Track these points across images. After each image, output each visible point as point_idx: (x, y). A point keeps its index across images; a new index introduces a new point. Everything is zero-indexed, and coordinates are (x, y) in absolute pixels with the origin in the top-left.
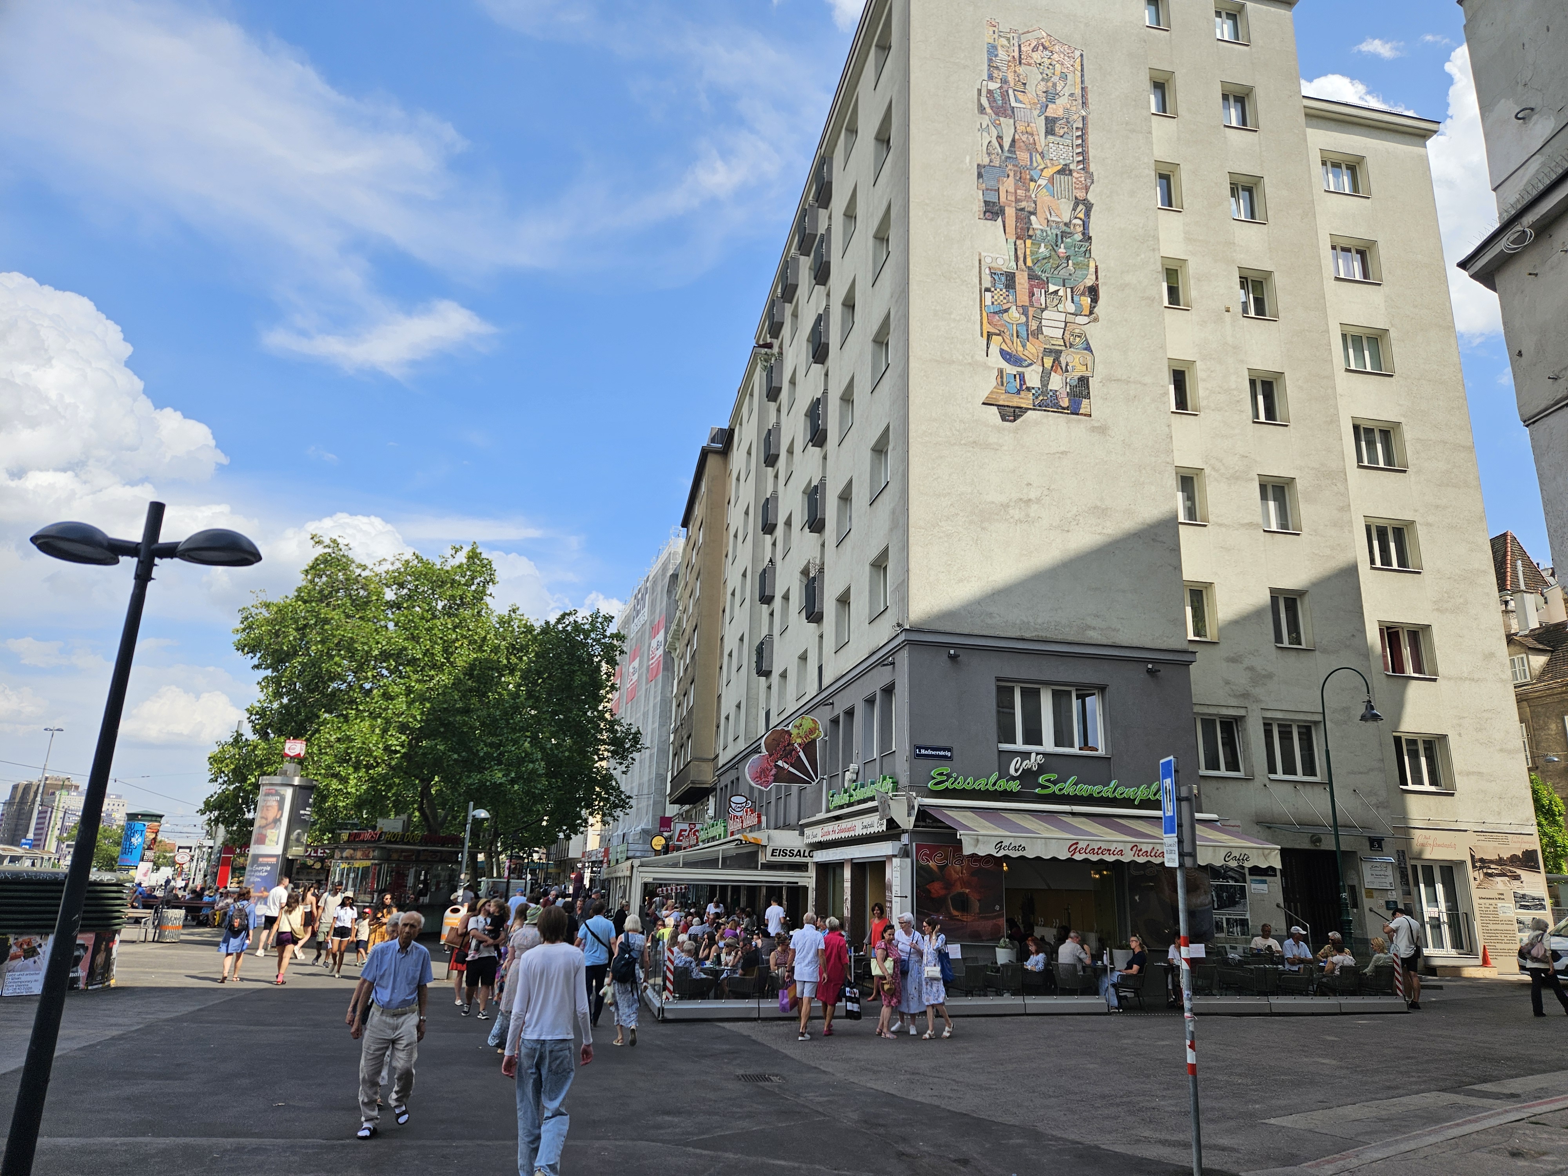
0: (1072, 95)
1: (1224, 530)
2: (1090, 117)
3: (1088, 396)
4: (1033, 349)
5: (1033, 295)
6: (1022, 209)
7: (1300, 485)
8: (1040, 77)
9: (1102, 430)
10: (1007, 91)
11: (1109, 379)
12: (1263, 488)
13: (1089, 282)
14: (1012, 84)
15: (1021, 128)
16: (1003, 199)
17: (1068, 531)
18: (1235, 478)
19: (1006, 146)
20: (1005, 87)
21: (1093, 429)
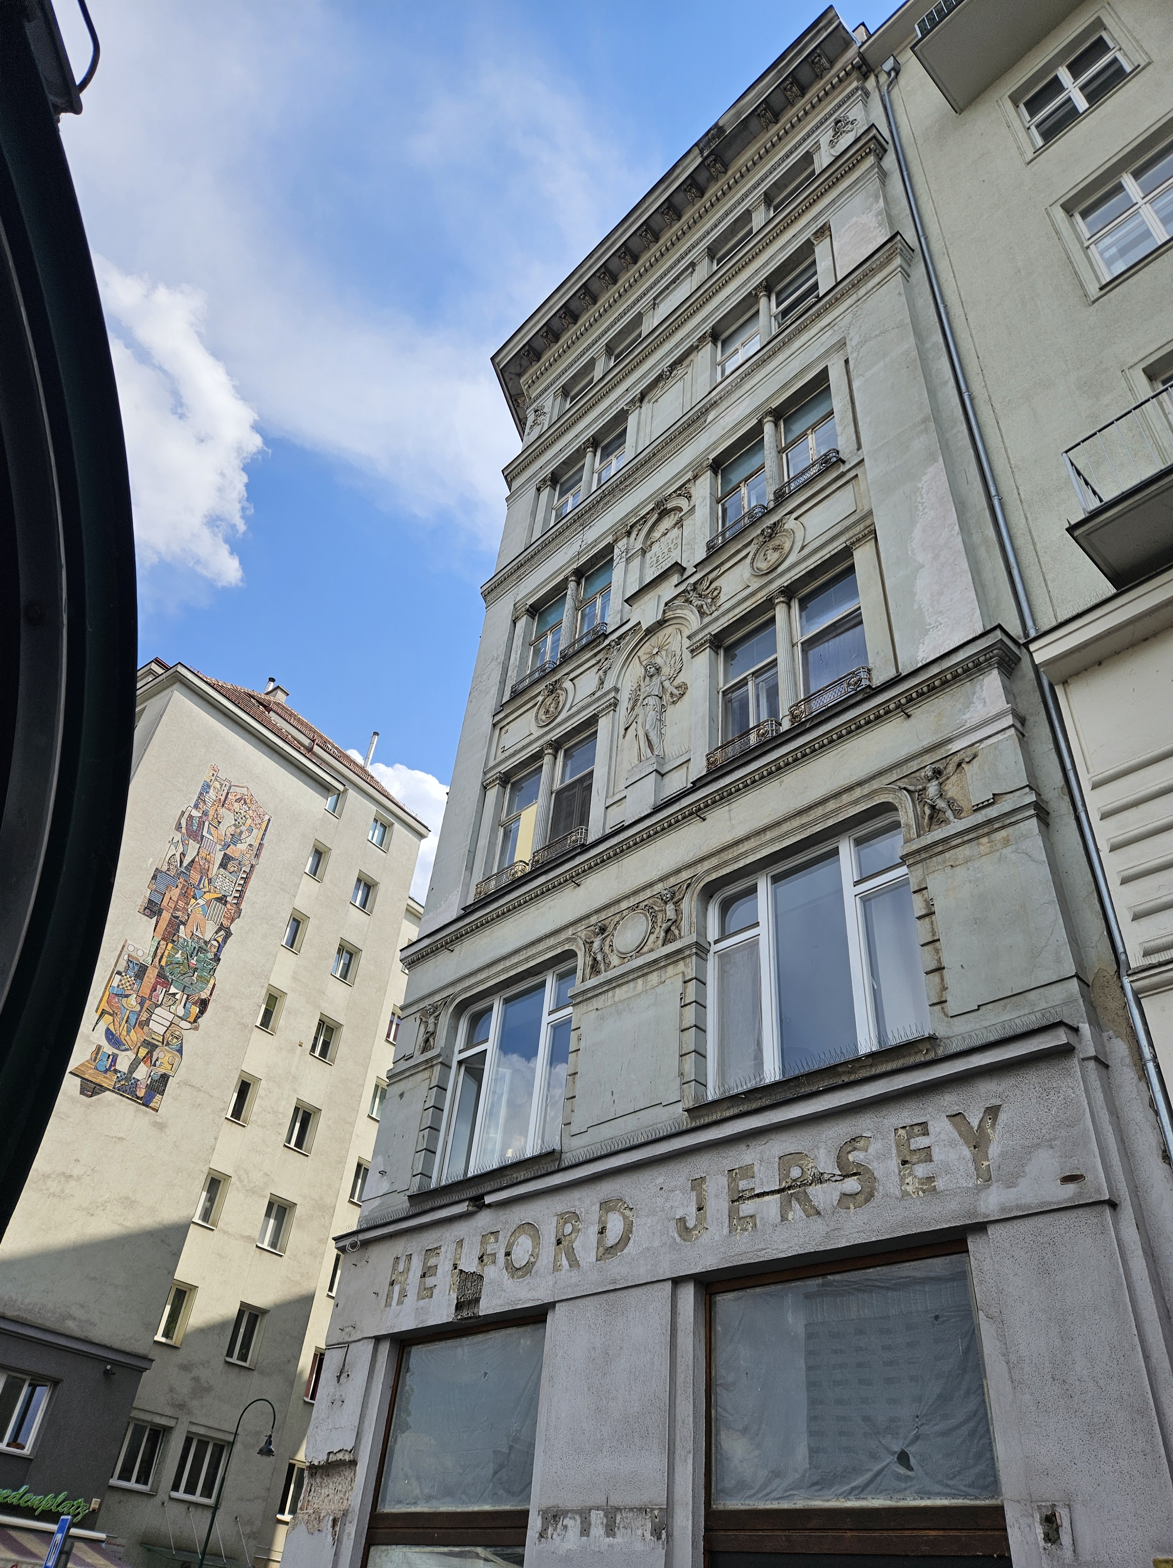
0: (250, 845)
1: (226, 1237)
2: (257, 867)
3: (162, 1093)
4: (135, 1037)
5: (155, 990)
6: (177, 917)
7: (298, 1211)
8: (234, 822)
9: (161, 1127)
10: (204, 822)
11: (186, 1083)
12: (270, 1205)
13: (204, 996)
14: (210, 818)
15: (203, 854)
16: (164, 904)
17: (92, 1215)
18: (252, 1191)
19: (185, 864)
20: (205, 818)
21: (155, 1124)
